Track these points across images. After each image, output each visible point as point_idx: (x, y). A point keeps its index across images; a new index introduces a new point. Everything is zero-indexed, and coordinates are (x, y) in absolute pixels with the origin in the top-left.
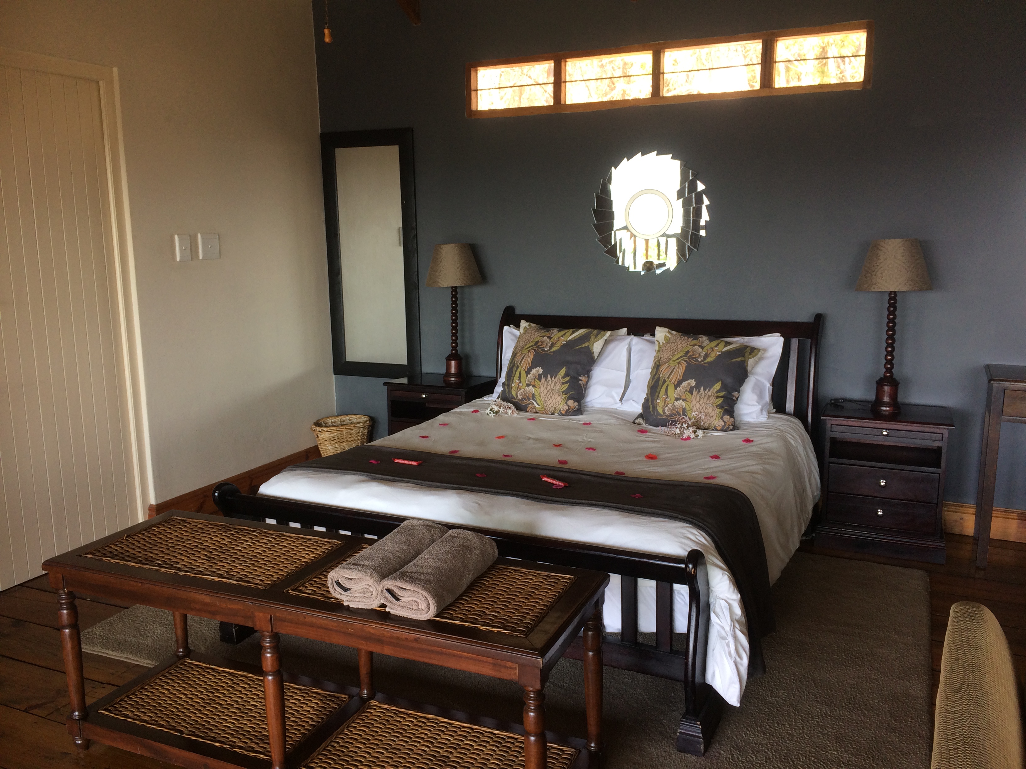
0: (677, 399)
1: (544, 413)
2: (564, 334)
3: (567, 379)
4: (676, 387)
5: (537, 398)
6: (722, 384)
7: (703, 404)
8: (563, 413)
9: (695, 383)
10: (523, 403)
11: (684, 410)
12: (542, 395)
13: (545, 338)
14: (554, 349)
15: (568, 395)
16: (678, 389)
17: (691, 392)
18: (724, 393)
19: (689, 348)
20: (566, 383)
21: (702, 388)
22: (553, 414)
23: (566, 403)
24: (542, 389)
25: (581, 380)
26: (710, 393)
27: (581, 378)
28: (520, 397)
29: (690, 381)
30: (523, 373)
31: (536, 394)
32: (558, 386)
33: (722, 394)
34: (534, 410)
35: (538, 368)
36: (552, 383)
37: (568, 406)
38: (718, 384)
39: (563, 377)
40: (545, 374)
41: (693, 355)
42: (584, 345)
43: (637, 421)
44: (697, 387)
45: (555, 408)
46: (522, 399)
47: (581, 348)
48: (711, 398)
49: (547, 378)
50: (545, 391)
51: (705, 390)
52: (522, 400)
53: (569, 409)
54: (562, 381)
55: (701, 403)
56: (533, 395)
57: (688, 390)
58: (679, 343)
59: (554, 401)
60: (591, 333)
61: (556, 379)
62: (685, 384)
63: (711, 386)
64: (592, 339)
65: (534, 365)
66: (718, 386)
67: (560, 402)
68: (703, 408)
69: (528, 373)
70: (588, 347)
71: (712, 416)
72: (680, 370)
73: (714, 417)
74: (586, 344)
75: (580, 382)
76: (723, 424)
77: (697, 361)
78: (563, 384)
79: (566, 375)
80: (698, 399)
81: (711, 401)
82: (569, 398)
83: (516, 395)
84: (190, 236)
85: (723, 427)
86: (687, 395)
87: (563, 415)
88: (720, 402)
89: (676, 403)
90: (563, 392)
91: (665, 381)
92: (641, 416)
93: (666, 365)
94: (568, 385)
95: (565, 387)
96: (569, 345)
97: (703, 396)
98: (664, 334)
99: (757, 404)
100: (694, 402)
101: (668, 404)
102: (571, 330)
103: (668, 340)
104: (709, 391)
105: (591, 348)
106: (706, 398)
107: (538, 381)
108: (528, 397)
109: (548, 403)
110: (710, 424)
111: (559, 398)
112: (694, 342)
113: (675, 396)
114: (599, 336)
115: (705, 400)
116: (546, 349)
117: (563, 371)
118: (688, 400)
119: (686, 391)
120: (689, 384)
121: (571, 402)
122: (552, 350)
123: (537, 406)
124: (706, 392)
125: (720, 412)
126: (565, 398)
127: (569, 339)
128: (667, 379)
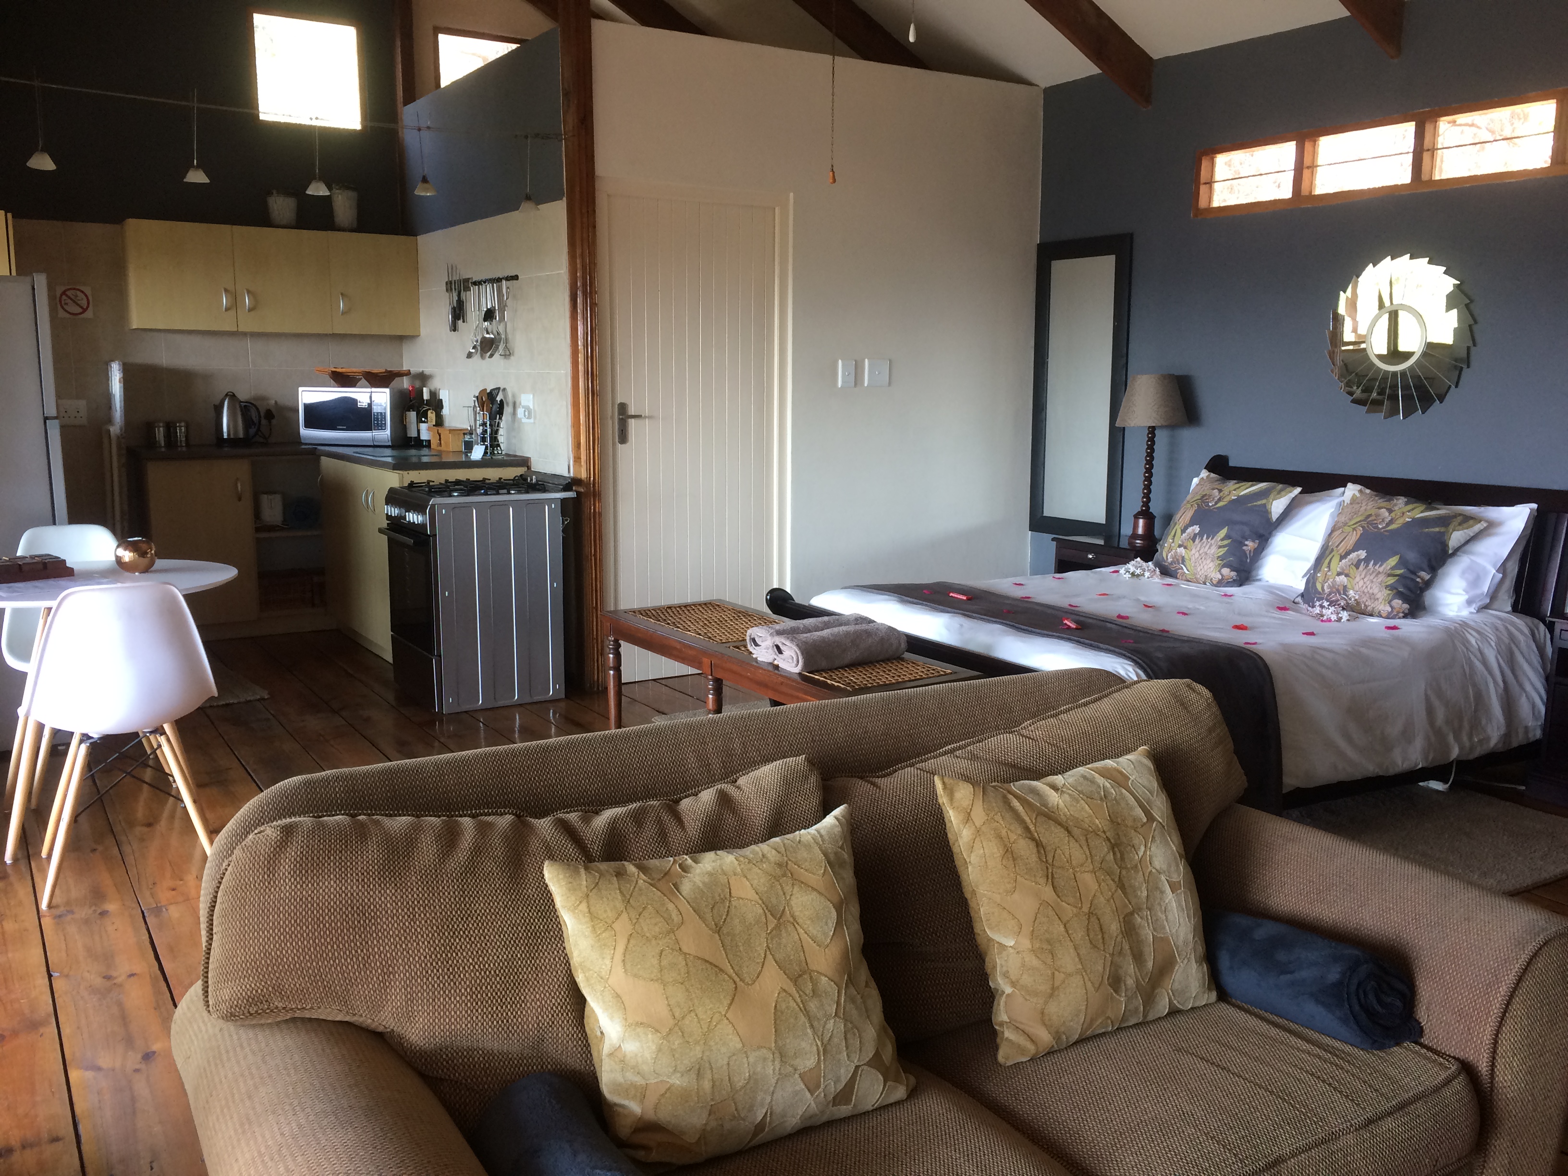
0: (1339, 574)
1: (1195, 582)
2: (1239, 487)
3: (1226, 542)
4: (1342, 558)
5: (1187, 562)
6: (1400, 558)
7: (1368, 582)
8: (1215, 582)
9: (1366, 554)
10: (1173, 568)
11: (1345, 587)
12: (1193, 559)
13: (1216, 491)
14: (1220, 504)
15: (1225, 561)
16: (1343, 561)
17: (1357, 566)
18: (1402, 571)
19: (1373, 512)
20: (1224, 546)
21: (1372, 562)
22: (1205, 583)
23: (1220, 571)
24: (1193, 551)
25: (1247, 545)
26: (1381, 569)
27: (1246, 543)
28: (1170, 560)
29: (1360, 552)
30: (1179, 531)
31: (1186, 557)
32: (1213, 550)
33: (1399, 572)
34: (1184, 578)
35: (1195, 526)
36: (1207, 544)
37: (1222, 575)
38: (1394, 558)
39: (1222, 540)
40: (1200, 534)
41: (1375, 520)
42: (1259, 503)
43: (1296, 600)
44: (1367, 560)
45: (1206, 576)
46: (1172, 562)
47: (1256, 505)
48: (1380, 576)
49: (1202, 539)
50: (1197, 555)
51: (1375, 564)
52: (1171, 564)
53: (1222, 579)
54: (1220, 543)
55: (1365, 580)
56: (1183, 557)
57: (1354, 563)
58: (1364, 504)
59: (1205, 567)
60: (1273, 488)
61: (1213, 542)
62: (1353, 555)
63: (1383, 560)
64: (1272, 496)
65: (1191, 523)
66: (1393, 561)
67: (1212, 569)
68: (1367, 587)
69: (1183, 531)
70: (1264, 505)
71: (1378, 599)
72: (1353, 538)
73: (1380, 600)
74: (1264, 501)
75: (1244, 548)
76: (1390, 609)
77: (1377, 528)
78: (1220, 547)
79: (1227, 537)
80: (1363, 576)
81: (1380, 580)
82: (1224, 566)
83: (1167, 557)
84: (856, 361)
85: (1389, 613)
86: (1351, 570)
87: (1216, 586)
88: (1392, 581)
89: (1337, 579)
90: (1219, 557)
91: (1332, 550)
92: (1302, 595)
93: (1340, 531)
94: (1226, 549)
95: (1222, 551)
96: (1240, 500)
97: (1371, 572)
98: (1353, 492)
99: (1464, 593)
100: (1357, 579)
101: (1328, 579)
102: (1251, 483)
103: (1354, 500)
104: (1381, 566)
105: (1268, 507)
106: (1374, 574)
107: (1191, 542)
108: (1178, 560)
109: (1199, 570)
110: (1373, 608)
111: (1211, 565)
112: (1385, 504)
113: (1338, 570)
114: (1283, 493)
115: (1372, 577)
116: (1210, 504)
117: (1223, 532)
118: (1351, 575)
119: (1352, 564)
120: (1358, 556)
121: (1226, 571)
122: (1217, 506)
123: (1187, 572)
124: (1377, 567)
125: (1389, 595)
126: (1220, 564)
127: (1242, 493)
128: (1335, 549)
